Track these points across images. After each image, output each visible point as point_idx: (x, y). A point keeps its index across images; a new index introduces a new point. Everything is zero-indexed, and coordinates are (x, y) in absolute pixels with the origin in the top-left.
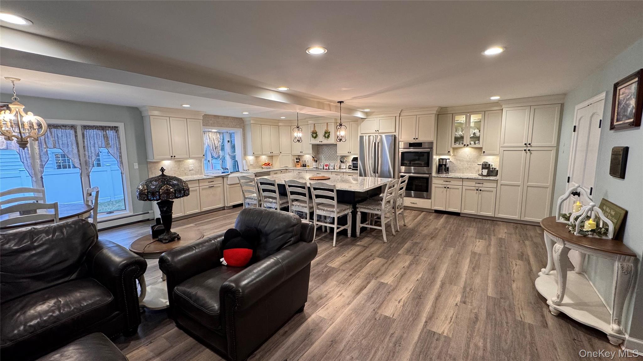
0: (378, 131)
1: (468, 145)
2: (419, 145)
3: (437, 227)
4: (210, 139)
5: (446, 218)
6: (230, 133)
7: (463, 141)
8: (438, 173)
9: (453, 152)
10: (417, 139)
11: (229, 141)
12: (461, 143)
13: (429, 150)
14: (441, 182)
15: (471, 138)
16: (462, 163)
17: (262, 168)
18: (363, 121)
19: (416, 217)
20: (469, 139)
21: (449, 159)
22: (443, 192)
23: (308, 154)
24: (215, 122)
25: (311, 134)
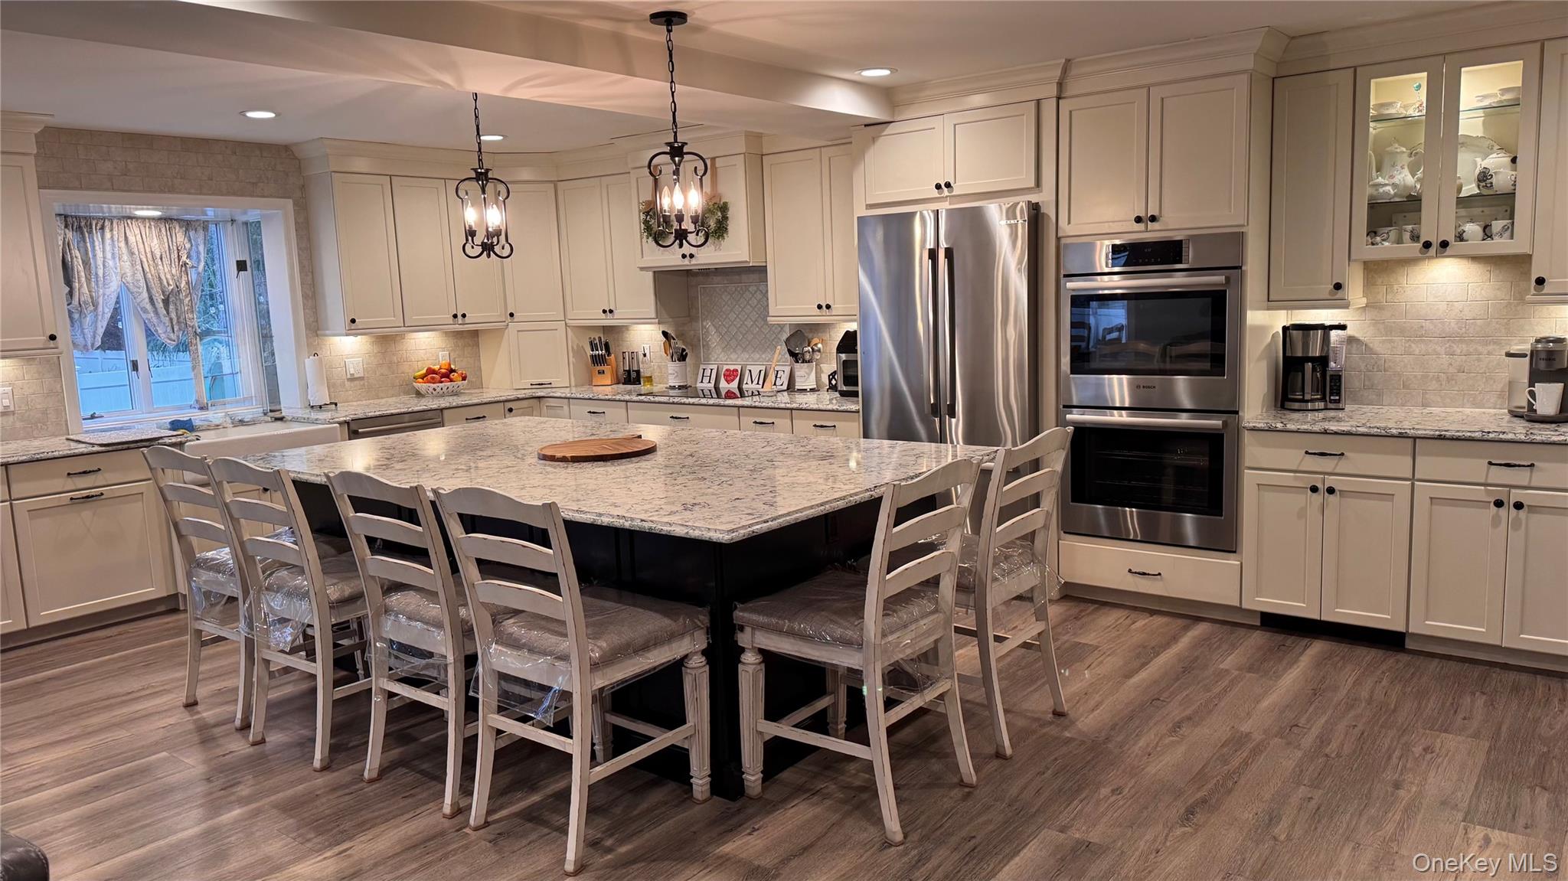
0: (948, 185)
1: (1444, 244)
2: (1166, 253)
3: (1245, 728)
4: (132, 254)
5: (1319, 663)
6: (246, 224)
7: (1418, 222)
8: (1283, 407)
9: (1369, 284)
10: (1153, 219)
11: (241, 266)
12: (1407, 236)
13: (1218, 279)
14: (1291, 456)
15: (1463, 202)
16: (1417, 349)
17: (419, 394)
18: (874, 140)
19: (1145, 654)
20: (1450, 210)
21: (1343, 327)
22: (1302, 514)
23: (644, 321)
24: (131, 166)
25: (643, 217)
